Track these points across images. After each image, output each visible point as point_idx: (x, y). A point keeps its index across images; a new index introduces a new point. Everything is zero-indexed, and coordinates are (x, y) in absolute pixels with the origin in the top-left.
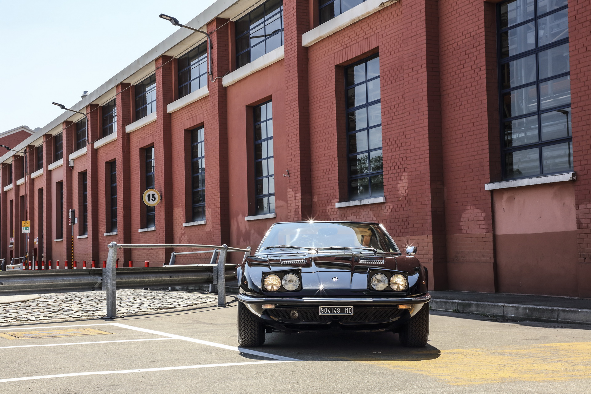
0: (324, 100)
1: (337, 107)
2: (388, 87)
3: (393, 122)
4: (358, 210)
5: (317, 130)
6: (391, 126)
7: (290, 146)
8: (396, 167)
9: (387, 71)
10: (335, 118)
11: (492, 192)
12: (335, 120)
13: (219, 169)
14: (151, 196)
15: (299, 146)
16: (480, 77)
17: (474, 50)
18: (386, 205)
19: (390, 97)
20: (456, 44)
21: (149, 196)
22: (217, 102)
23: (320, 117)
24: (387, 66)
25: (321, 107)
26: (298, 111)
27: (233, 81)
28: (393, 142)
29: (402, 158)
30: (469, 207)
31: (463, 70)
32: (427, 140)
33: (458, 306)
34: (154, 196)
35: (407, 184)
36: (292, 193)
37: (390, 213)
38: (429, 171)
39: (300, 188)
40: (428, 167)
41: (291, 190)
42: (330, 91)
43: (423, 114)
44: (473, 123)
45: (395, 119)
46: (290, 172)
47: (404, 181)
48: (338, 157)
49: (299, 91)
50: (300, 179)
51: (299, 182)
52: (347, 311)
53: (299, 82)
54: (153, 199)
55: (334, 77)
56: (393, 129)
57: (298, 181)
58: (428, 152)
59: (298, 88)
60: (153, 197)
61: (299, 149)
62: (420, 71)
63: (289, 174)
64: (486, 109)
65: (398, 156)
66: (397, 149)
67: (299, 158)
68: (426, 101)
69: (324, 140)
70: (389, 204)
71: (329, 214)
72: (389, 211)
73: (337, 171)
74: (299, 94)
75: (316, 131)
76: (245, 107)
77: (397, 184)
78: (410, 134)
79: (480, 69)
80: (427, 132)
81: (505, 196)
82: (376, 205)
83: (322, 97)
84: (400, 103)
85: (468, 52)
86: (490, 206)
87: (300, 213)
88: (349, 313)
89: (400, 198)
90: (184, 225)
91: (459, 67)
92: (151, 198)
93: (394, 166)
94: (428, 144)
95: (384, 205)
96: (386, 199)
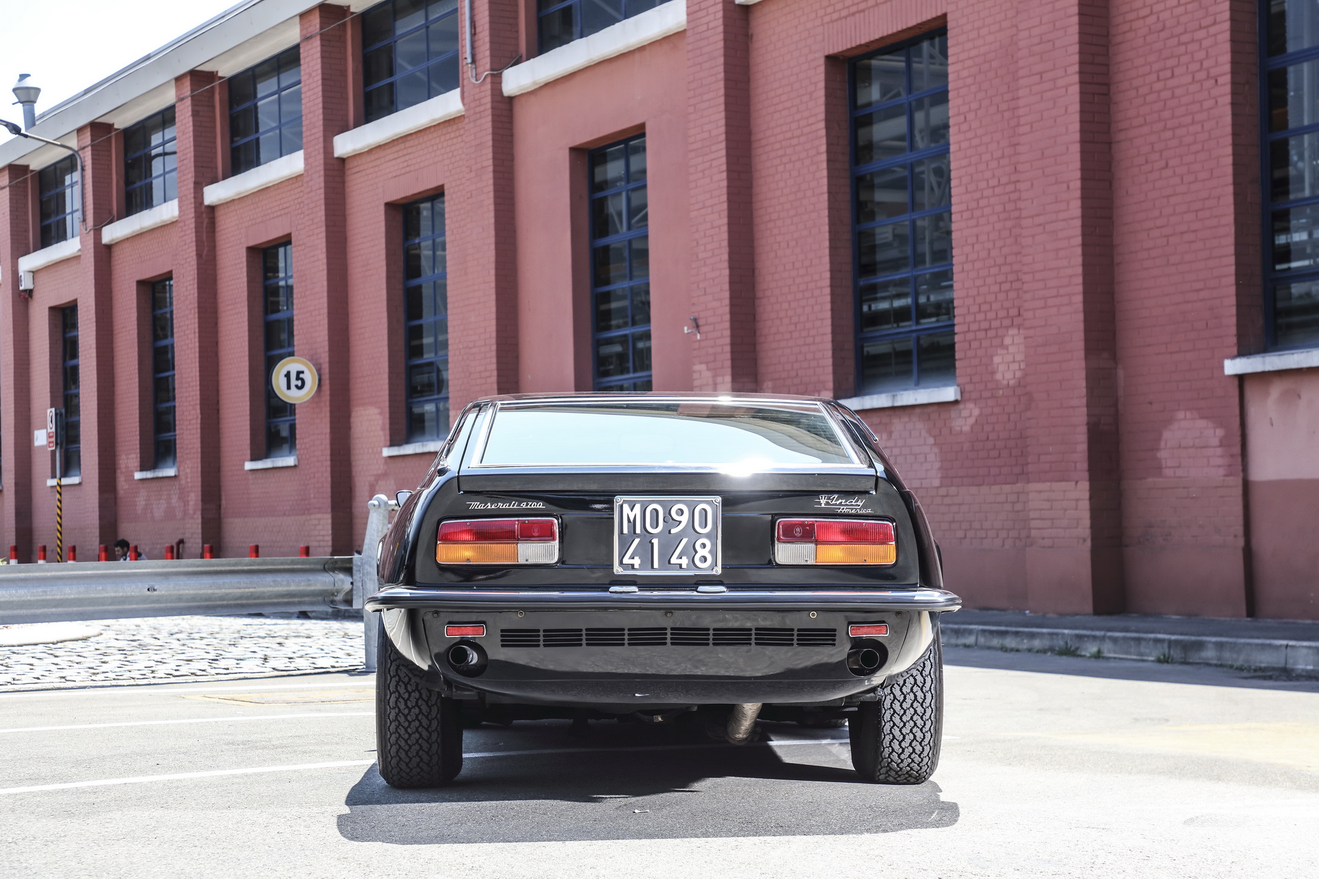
0: (794, 141)
1: (829, 161)
2: (971, 116)
3: (983, 203)
4: (885, 420)
5: (774, 216)
6: (977, 213)
7: (701, 256)
8: (991, 315)
9: (969, 76)
10: (825, 189)
11: (1241, 378)
12: (823, 194)
13: (494, 309)
14: (293, 376)
15: (726, 257)
16: (1217, 102)
17: (1201, 34)
18: (961, 406)
19: (975, 142)
20: (1153, 19)
21: (288, 375)
22: (490, 137)
23: (781, 184)
24: (969, 63)
25: (785, 159)
26: (724, 167)
27: (534, 83)
28: (983, 254)
29: (1007, 292)
30: (1181, 415)
31: (1171, 83)
32: (1079, 250)
33: (1169, 647)
34: (301, 376)
35: (1019, 357)
36: (708, 374)
37: (972, 427)
38: (1081, 326)
39: (728, 363)
40: (1081, 316)
41: (703, 367)
42: (812, 120)
43: (1068, 187)
44: (1197, 211)
45: (988, 197)
46: (701, 322)
47: (1011, 349)
48: (832, 286)
49: (727, 118)
50: (728, 340)
51: (728, 348)
53: (727, 95)
54: (299, 383)
55: (822, 85)
56: (982, 221)
57: (722, 345)
58: (1080, 280)
59: (727, 110)
60: (298, 378)
61: (726, 265)
62: (1060, 83)
63: (698, 326)
64: (1230, 179)
65: (995, 288)
66: (994, 270)
67: (727, 287)
68: (1077, 156)
69: (792, 244)
70: (970, 405)
72: (972, 421)
73: (829, 322)
74: (727, 125)
75: (770, 221)
76: (566, 153)
77: (991, 357)
78: (1033, 236)
79: (1216, 81)
80: (1078, 231)
81: (1276, 389)
82: (935, 408)
83: (789, 135)
84: (1003, 157)
85: (1185, 38)
86: (1237, 411)
89: (1001, 392)
90: (387, 452)
91: (1162, 75)
92: (294, 382)
93: (985, 312)
94: (1079, 260)
95: (956, 407)
96: (962, 393)
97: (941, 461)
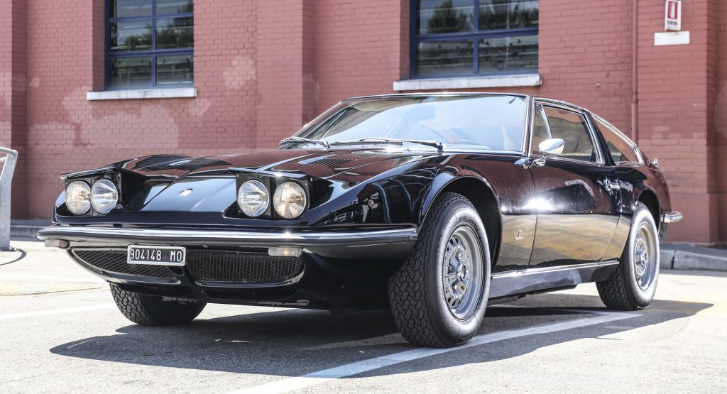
8: (222, 47)
18: (197, 100)
28: (218, 10)
37: (205, 113)
38: (301, 57)
47: (237, 68)
51: (9, 54)
52: (173, 256)
66: (226, 20)
70: (204, 100)
71: (68, 108)
77: (222, 72)
87: (9, 103)
88: (176, 261)
89: (228, 93)
93: (218, 45)
95: (193, 101)
96: (198, 92)
97: (180, 133)
